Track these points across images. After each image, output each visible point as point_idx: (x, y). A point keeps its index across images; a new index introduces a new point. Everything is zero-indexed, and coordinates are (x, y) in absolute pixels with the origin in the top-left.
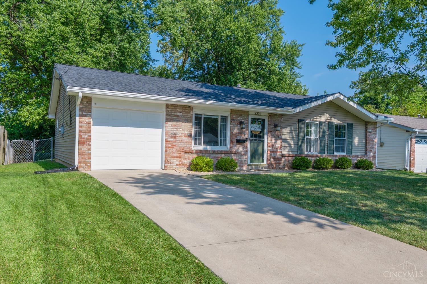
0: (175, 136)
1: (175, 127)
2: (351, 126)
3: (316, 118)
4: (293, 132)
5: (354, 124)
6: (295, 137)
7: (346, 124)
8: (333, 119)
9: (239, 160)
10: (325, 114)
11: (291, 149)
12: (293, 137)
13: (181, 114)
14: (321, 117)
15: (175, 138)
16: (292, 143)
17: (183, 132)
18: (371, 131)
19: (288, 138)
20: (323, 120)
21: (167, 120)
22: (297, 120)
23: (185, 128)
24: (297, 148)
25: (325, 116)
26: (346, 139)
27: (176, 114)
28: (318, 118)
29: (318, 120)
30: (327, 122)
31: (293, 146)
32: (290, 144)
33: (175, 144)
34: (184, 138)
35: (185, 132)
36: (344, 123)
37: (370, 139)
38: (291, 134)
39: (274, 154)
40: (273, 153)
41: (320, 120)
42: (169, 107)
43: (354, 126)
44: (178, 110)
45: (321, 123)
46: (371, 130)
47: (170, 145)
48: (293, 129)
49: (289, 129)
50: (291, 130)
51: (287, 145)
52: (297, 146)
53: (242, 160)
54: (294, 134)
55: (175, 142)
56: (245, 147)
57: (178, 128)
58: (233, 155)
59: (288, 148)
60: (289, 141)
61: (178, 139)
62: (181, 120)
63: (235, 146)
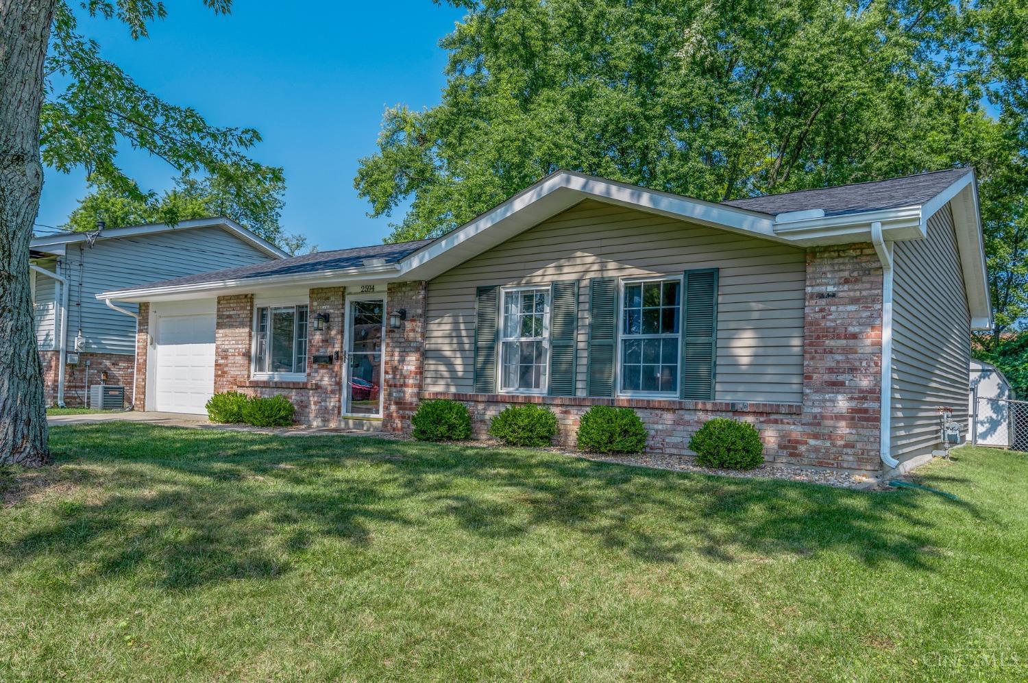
0: (226, 355)
1: (227, 339)
2: (707, 280)
3: (540, 272)
4: (462, 326)
5: (722, 273)
6: (466, 340)
7: (681, 277)
8: (612, 265)
9: (323, 404)
10: (579, 254)
11: (454, 377)
12: (461, 343)
13: (235, 312)
14: (560, 267)
15: (227, 358)
16: (459, 361)
17: (236, 346)
18: (831, 289)
19: (446, 347)
20: (569, 274)
21: (220, 326)
22: (474, 291)
23: (240, 338)
24: (471, 375)
25: (578, 261)
26: (679, 336)
27: (228, 313)
28: (550, 271)
29: (547, 279)
30: (585, 283)
31: (459, 368)
32: (449, 364)
33: (226, 369)
34: (237, 358)
35: (240, 346)
36: (668, 273)
37: (827, 329)
38: (455, 334)
39: (397, 392)
40: (394, 390)
41: (555, 278)
42: (221, 302)
43: (722, 281)
44: (232, 305)
45: (558, 290)
46: (834, 285)
47: (220, 372)
48: (461, 320)
49: (450, 320)
50: (456, 323)
51: (442, 368)
52: (471, 368)
53: (328, 404)
54: (464, 333)
55: (227, 365)
56: (334, 374)
57: (230, 339)
58: (311, 392)
59: (446, 374)
60: (448, 354)
61: (231, 359)
62: (234, 324)
63: (316, 372)
